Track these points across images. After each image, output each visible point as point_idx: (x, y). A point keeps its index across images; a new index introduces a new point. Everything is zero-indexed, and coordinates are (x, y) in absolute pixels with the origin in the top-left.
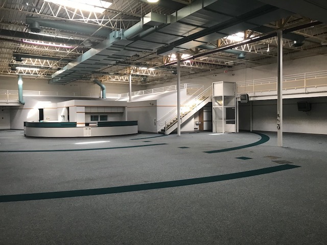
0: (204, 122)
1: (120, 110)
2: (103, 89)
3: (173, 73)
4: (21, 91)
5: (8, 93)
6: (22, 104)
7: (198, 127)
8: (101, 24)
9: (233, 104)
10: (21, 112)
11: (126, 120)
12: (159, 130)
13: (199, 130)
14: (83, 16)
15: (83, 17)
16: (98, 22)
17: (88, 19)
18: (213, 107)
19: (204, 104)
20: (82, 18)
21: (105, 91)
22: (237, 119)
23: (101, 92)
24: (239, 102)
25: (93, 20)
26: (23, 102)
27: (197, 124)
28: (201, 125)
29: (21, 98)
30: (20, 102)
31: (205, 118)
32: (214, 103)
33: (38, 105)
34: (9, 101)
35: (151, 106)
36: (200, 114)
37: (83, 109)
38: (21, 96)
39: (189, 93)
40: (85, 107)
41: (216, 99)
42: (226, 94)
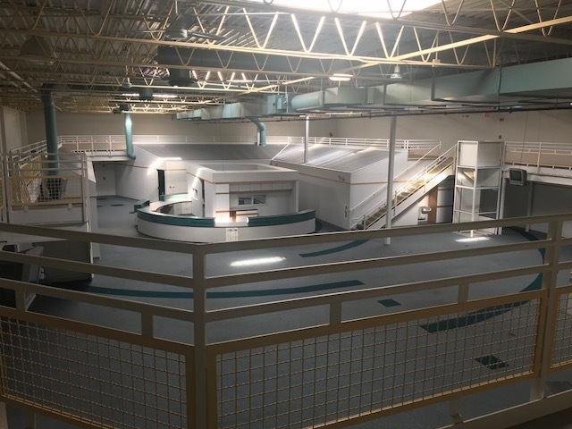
0: (438, 209)
1: (287, 186)
2: (261, 129)
4: (129, 137)
5: (111, 140)
6: (131, 158)
7: (425, 216)
9: (494, 182)
12: (353, 225)
13: (428, 221)
18: (456, 186)
19: (441, 177)
22: (501, 210)
23: (259, 134)
24: (507, 180)
26: (134, 155)
27: (423, 212)
28: (432, 214)
29: (130, 148)
30: (128, 156)
31: (439, 203)
32: (459, 177)
33: (157, 163)
34: (112, 153)
35: (340, 180)
36: (433, 193)
37: (226, 188)
38: (130, 146)
39: (412, 156)
40: (230, 184)
41: (462, 170)
42: (483, 166)
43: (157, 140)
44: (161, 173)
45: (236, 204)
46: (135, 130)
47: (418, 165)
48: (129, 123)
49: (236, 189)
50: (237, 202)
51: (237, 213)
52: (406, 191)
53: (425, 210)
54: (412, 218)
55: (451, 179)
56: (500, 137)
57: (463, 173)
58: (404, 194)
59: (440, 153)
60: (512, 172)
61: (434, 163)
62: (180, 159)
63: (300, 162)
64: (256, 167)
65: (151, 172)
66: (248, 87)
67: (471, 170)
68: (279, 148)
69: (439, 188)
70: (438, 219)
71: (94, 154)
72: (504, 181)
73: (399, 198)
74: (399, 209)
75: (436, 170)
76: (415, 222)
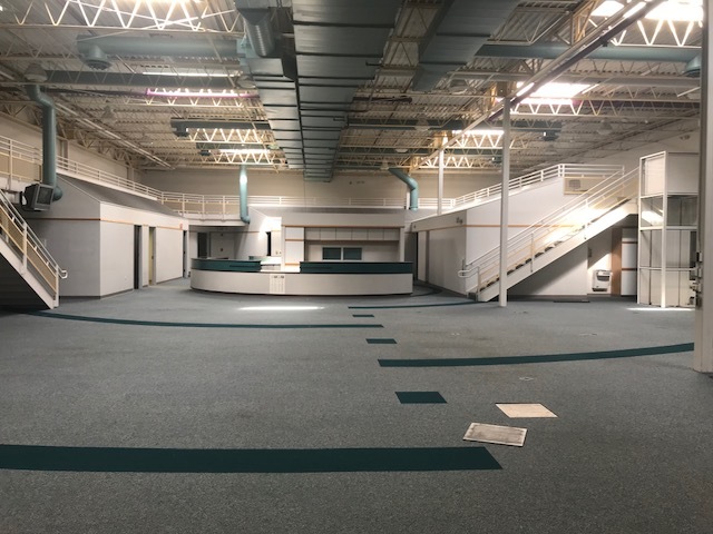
0: (624, 273)
1: (390, 237)
2: (411, 189)
3: (546, 139)
4: (243, 197)
5: (224, 201)
6: (245, 221)
7: (605, 285)
8: (198, 27)
10: (245, 238)
11: (402, 260)
13: (612, 294)
14: (154, 18)
15: (156, 20)
16: (191, 26)
17: (168, 22)
18: (640, 228)
20: (153, 23)
21: (415, 192)
23: (408, 195)
25: (178, 22)
26: (247, 218)
27: (601, 278)
29: (244, 211)
30: (242, 219)
31: (625, 263)
34: (226, 217)
35: (458, 224)
37: (300, 234)
38: (243, 208)
40: (306, 228)
41: (648, 202)
42: (676, 191)
44: (269, 235)
46: (251, 190)
48: (243, 179)
49: (316, 236)
67: (658, 200)
69: (624, 240)
70: (625, 291)
71: (205, 217)
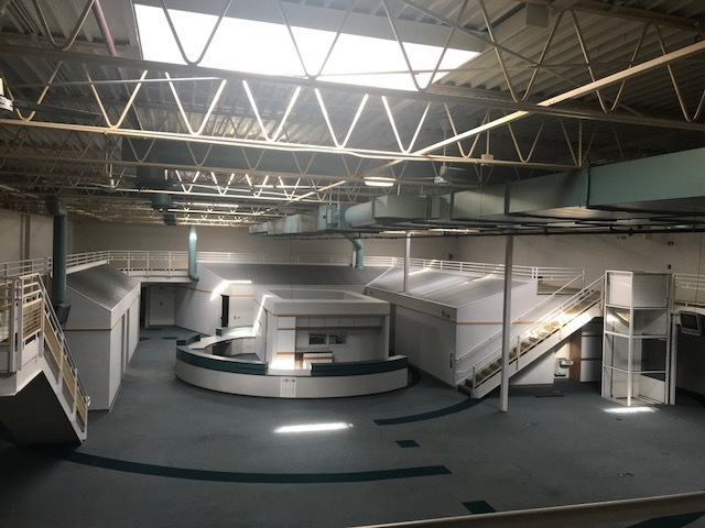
0: (583, 363)
1: (376, 323)
2: (357, 248)
4: (192, 254)
5: (170, 257)
6: (192, 278)
7: (565, 372)
9: (661, 329)
10: (192, 295)
12: (460, 381)
13: (570, 379)
18: (605, 332)
19: (585, 318)
21: (361, 252)
22: (672, 369)
24: (678, 326)
26: (196, 276)
27: (562, 366)
28: (574, 369)
29: (193, 268)
30: (190, 277)
31: (584, 353)
32: (610, 319)
33: (222, 287)
34: (171, 273)
35: (444, 317)
36: (574, 339)
37: (292, 322)
38: (192, 265)
39: (544, 288)
40: (298, 317)
41: (614, 311)
42: (642, 305)
43: (227, 258)
44: (225, 299)
45: (305, 343)
46: (201, 246)
47: (552, 301)
48: (193, 236)
49: (304, 324)
50: (307, 340)
51: (305, 355)
52: (536, 336)
53: (564, 363)
54: (545, 374)
55: (597, 323)
56: (670, 267)
57: (614, 314)
58: (532, 340)
59: (584, 284)
60: (683, 315)
61: (574, 300)
62: (250, 282)
63: (399, 290)
64: (341, 296)
65: (215, 296)
66: (286, 194)
67: (626, 311)
68: (378, 271)
69: (584, 334)
70: (583, 377)
71: (149, 273)
72: (674, 327)
73: (524, 345)
74: (524, 362)
75: (576, 309)
76: (550, 380)
